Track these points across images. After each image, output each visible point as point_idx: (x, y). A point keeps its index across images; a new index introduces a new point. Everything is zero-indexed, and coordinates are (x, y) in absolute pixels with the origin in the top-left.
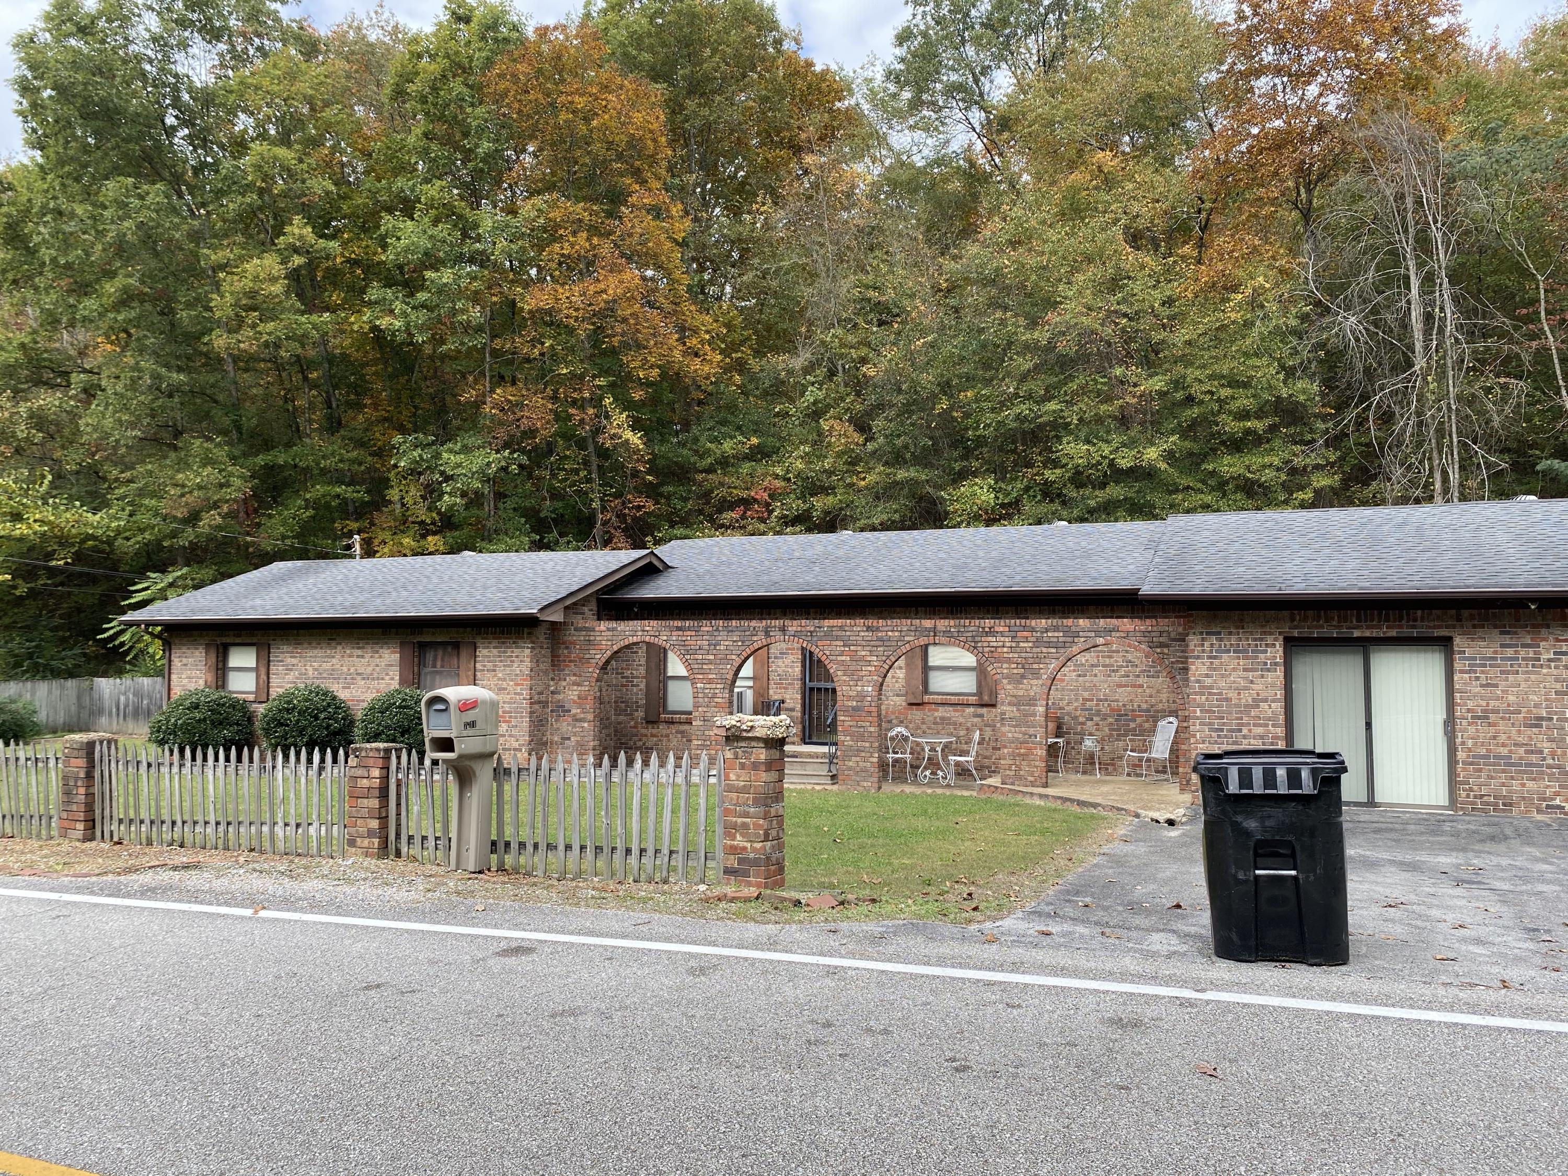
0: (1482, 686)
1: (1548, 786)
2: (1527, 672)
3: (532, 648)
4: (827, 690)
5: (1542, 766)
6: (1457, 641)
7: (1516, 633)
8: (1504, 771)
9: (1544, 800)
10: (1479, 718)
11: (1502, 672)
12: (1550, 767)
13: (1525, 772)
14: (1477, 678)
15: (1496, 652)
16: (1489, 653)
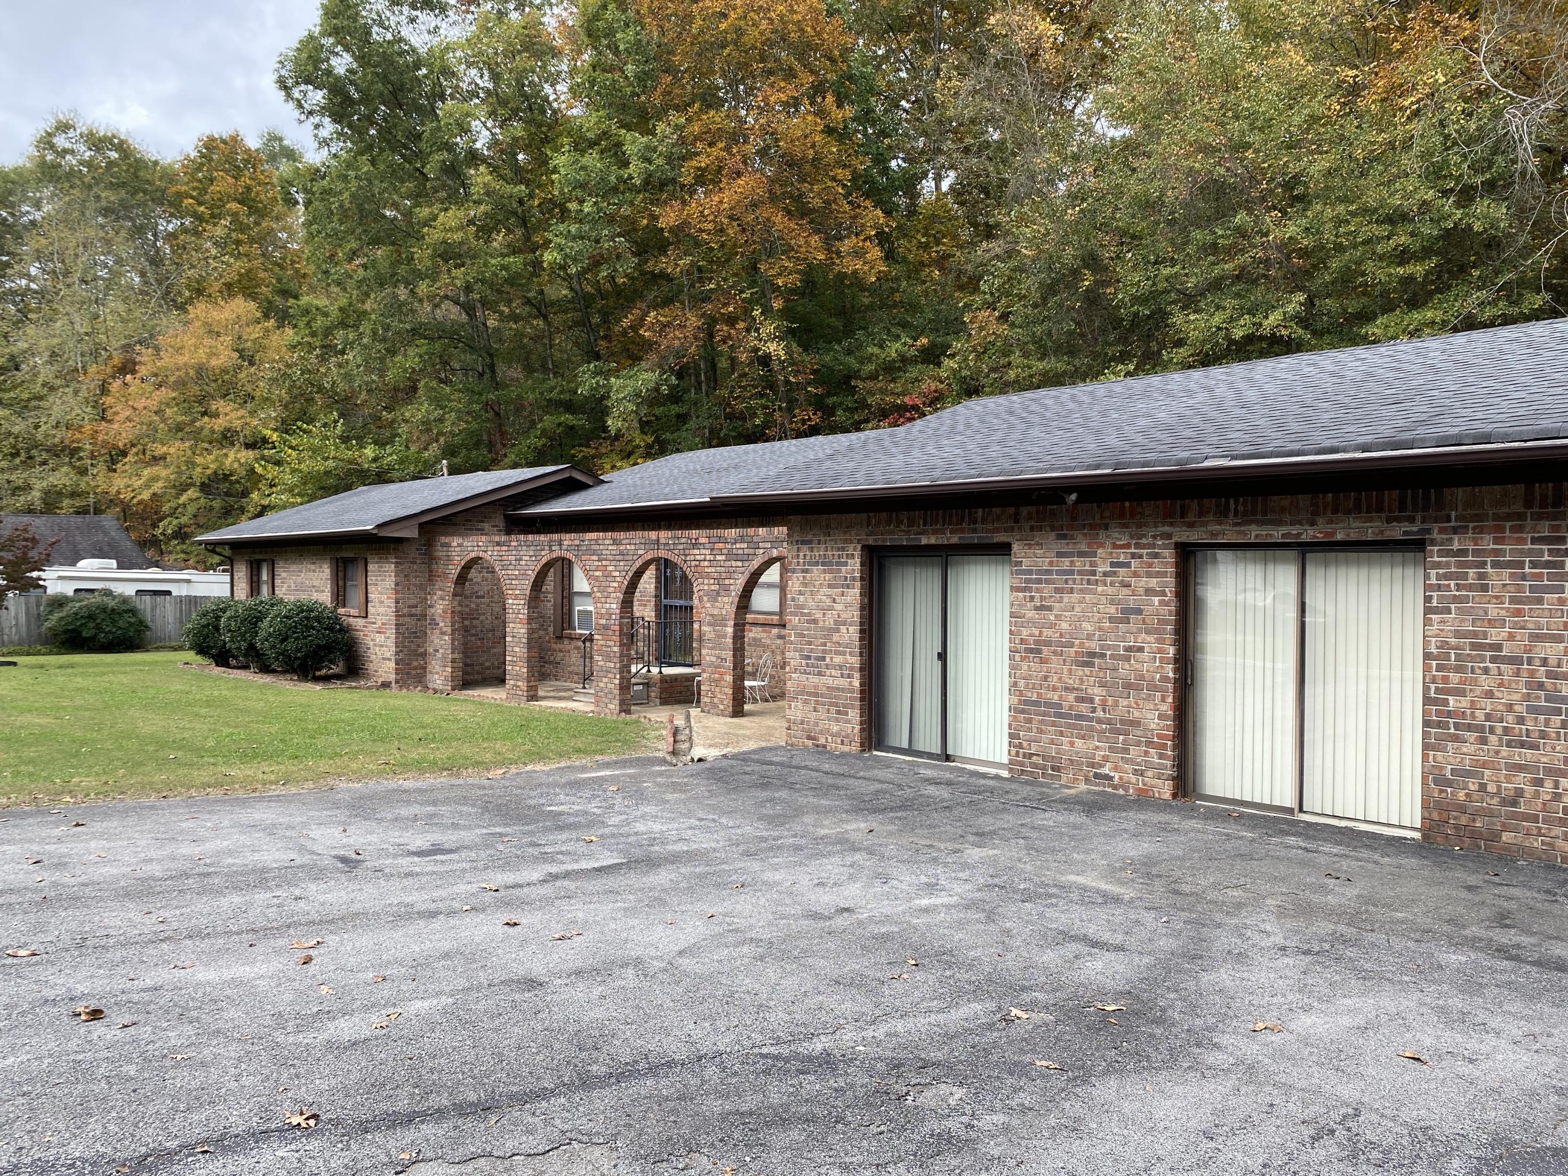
0: (1037, 609)
1: (1097, 748)
2: (1082, 591)
3: (396, 563)
4: (686, 607)
5: (1091, 719)
6: (1015, 547)
7: (1072, 538)
8: (1054, 724)
9: (1092, 765)
10: (1031, 651)
11: (1057, 590)
12: (1100, 721)
13: (1073, 726)
14: (1032, 598)
15: (1051, 564)
16: (1044, 563)
